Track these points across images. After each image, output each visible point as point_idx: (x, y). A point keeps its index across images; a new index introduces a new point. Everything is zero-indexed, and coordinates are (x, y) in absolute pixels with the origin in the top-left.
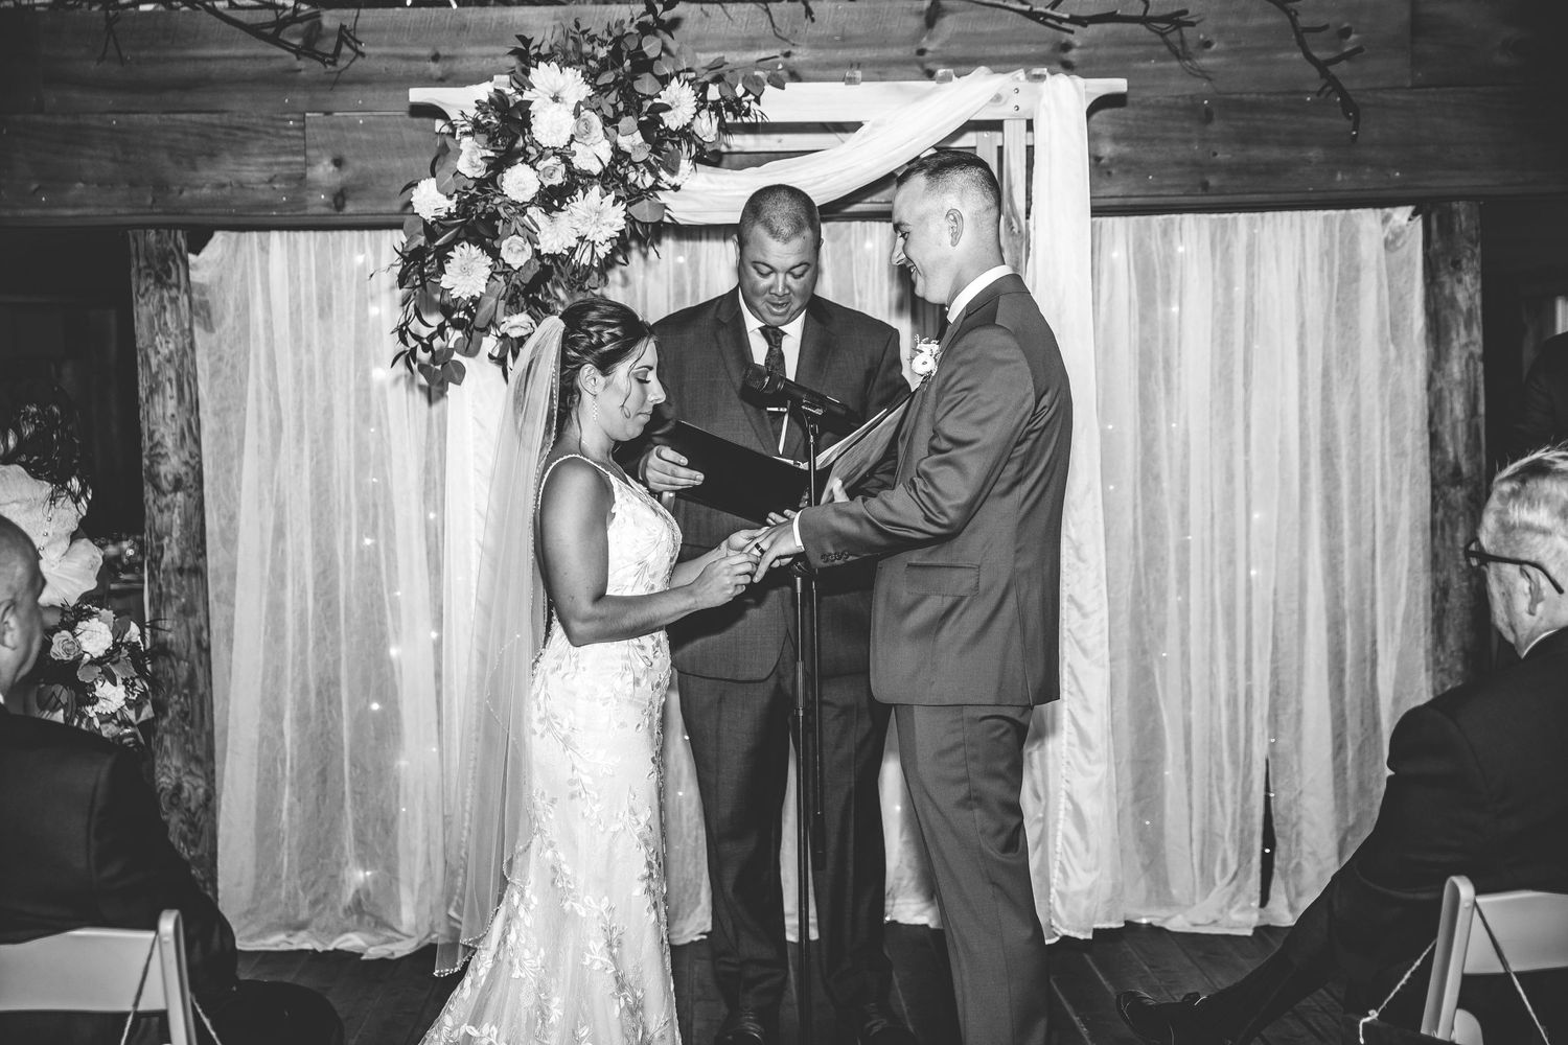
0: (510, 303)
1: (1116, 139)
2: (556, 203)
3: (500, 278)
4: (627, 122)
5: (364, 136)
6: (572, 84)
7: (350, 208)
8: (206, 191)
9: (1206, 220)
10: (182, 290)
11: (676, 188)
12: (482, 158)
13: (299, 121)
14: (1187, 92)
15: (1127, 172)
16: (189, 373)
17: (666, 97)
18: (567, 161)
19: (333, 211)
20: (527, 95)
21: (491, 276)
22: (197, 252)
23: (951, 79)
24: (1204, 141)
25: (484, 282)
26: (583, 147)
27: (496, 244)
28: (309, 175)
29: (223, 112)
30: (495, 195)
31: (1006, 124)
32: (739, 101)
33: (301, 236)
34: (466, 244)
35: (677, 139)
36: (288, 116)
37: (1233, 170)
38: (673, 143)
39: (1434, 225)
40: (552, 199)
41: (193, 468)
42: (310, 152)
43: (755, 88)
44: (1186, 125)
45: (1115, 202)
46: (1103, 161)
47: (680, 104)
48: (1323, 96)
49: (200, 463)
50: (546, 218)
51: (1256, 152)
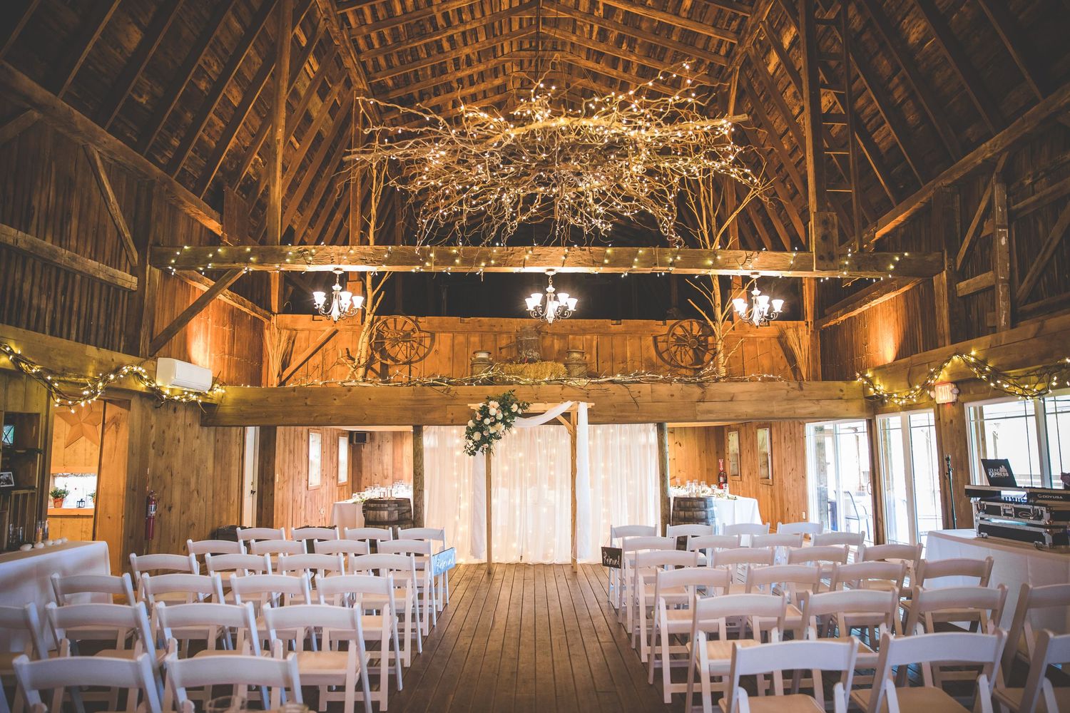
4: (506, 411)
6: (497, 404)
7: (456, 422)
8: (428, 419)
12: (480, 417)
18: (495, 418)
20: (489, 406)
23: (564, 403)
26: (498, 416)
28: (447, 416)
29: (432, 405)
30: (483, 423)
34: (477, 431)
37: (619, 417)
38: (514, 414)
39: (657, 427)
40: (492, 424)
42: (447, 412)
43: (528, 404)
44: (610, 408)
46: (591, 415)
47: (515, 408)
50: (491, 428)
51: (623, 414)
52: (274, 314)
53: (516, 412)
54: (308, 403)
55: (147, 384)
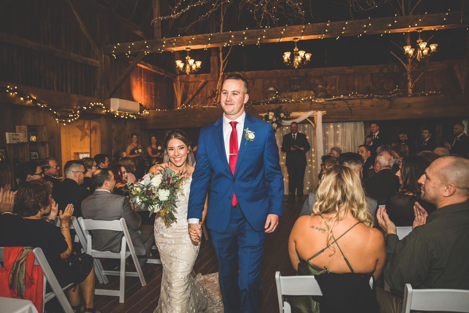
4: (278, 117)
6: (273, 114)
9: (341, 123)
11: (282, 122)
17: (281, 114)
18: (272, 121)
20: (269, 115)
23: (309, 112)
39: (365, 124)
43: (290, 113)
52: (178, 75)
53: (283, 117)
54: (186, 117)
55: (105, 111)
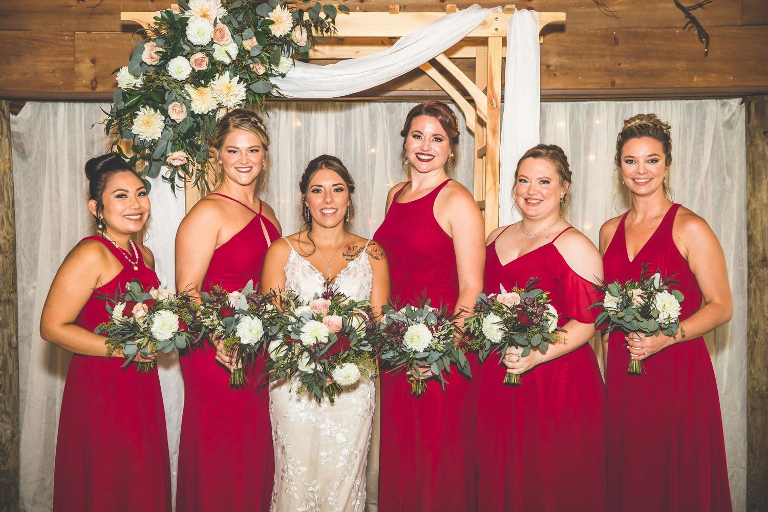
0: (174, 144)
1: (559, 54)
2: (203, 82)
3: (170, 129)
4: (249, 32)
5: (109, 46)
6: (215, 7)
7: (99, 89)
8: (15, 77)
9: (613, 104)
10: (4, 136)
11: (283, 76)
12: (155, 53)
13: (71, 36)
14: (604, 27)
15: (566, 74)
16: (7, 184)
17: (273, 16)
18: (210, 56)
19: (90, 91)
20: (187, 14)
21: (165, 127)
22: (16, 114)
23: (455, 11)
24: (613, 56)
25: (160, 131)
26: (219, 46)
27: (165, 106)
28: (76, 69)
29: (26, 30)
30: (164, 75)
31: (490, 40)
32: (322, 21)
33: (77, 106)
34: (147, 107)
35: (280, 43)
36: (64, 33)
37: (630, 74)
38: (278, 45)
39: (753, 109)
40: (200, 79)
41: (9, 241)
42: (77, 55)
43: (331, 12)
44: (603, 46)
45: (558, 92)
46: (551, 68)
47: (282, 21)
48: (686, 30)
49: (14, 238)
50: (196, 91)
51: (644, 64)
53: (288, 38)
